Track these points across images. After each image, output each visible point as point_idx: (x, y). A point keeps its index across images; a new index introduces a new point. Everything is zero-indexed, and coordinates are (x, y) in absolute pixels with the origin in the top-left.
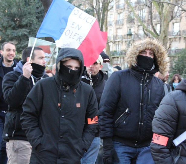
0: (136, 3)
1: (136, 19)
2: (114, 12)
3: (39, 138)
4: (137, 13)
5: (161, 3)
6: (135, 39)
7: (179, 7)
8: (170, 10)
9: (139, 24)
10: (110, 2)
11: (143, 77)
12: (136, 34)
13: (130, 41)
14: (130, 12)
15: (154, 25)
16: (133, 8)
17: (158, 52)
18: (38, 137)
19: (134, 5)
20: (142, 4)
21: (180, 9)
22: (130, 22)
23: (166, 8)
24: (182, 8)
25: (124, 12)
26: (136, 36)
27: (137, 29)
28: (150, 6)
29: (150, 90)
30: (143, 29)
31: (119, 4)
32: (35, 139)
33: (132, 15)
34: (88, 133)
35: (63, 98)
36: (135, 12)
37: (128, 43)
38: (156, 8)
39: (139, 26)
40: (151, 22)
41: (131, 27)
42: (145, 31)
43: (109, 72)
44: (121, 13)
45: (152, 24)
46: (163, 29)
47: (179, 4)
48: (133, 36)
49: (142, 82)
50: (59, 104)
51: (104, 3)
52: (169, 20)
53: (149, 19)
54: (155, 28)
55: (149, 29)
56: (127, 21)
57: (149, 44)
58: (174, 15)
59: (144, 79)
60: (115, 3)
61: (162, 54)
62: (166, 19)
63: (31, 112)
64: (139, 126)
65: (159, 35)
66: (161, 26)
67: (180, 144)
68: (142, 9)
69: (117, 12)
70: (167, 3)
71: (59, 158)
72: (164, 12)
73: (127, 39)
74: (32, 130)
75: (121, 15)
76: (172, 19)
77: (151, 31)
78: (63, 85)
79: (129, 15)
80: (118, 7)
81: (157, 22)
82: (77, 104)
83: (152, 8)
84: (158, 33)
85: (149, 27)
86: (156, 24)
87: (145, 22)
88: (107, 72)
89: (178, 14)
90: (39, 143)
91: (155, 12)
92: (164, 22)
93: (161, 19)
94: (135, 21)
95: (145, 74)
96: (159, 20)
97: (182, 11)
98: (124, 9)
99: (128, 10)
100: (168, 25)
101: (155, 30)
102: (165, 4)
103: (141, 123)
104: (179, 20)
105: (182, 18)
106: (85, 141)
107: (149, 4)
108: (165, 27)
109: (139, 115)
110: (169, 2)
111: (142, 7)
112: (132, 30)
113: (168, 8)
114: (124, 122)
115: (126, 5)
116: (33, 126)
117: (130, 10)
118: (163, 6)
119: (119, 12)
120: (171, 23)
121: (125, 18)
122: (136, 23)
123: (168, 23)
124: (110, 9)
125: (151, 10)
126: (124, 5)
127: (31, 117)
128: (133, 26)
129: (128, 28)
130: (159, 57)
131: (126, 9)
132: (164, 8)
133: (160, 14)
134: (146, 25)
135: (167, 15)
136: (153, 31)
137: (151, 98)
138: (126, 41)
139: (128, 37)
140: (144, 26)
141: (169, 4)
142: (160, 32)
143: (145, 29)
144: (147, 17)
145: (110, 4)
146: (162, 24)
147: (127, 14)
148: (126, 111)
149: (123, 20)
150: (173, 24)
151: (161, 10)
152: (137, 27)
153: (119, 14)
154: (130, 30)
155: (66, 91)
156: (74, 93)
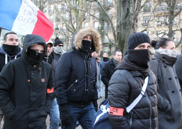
0: (61, 9)
1: (61, 19)
2: (47, 14)
3: (12, 111)
4: (62, 15)
5: (77, 10)
6: (61, 32)
7: (88, 13)
8: (83, 14)
9: (63, 22)
10: (44, 8)
11: (86, 56)
12: (61, 29)
13: (57, 33)
14: (57, 14)
15: (73, 23)
16: (59, 12)
17: (95, 37)
18: (12, 109)
19: (60, 10)
20: (65, 10)
21: (89, 14)
22: (57, 21)
23: (80, 13)
24: (90, 14)
25: (54, 15)
26: (61, 30)
27: (62, 25)
28: (70, 11)
29: (91, 65)
30: (66, 26)
31: (50, 9)
32: (9, 112)
33: (59, 17)
34: (49, 99)
35: (32, 76)
36: (61, 15)
37: (56, 34)
38: (74, 13)
39: (63, 24)
40: (71, 21)
41: (58, 24)
42: (67, 27)
43: (62, 53)
44: (51, 15)
45: (71, 23)
46: (78, 26)
47: (88, 11)
48: (59, 30)
49: (85, 59)
50: (29, 81)
51: (40, 8)
52: (82, 21)
53: (69, 20)
54: (73, 25)
55: (69, 26)
56: (55, 20)
57: (89, 32)
58: (85, 18)
59: (87, 57)
60: (47, 8)
61: (98, 38)
62: (80, 20)
63: (5, 88)
64: (85, 92)
65: (76, 30)
66: (77, 24)
67: (132, 110)
68: (65, 13)
69: (49, 14)
70: (80, 10)
71: (30, 123)
72: (79, 15)
73: (55, 32)
74: (6, 104)
75: (52, 16)
76: (84, 20)
77: (71, 27)
78: (30, 65)
79: (56, 17)
80: (49, 11)
81: (75, 22)
82: (42, 79)
83: (72, 13)
84: (76, 28)
85: (70, 24)
86: (74, 23)
87: (67, 21)
88: (61, 53)
89: (88, 17)
90: (13, 114)
91: (74, 15)
92: (79, 21)
93: (77, 20)
94: (61, 21)
95: (88, 53)
96: (76, 20)
97: (90, 15)
98: (54, 12)
99: (56, 14)
100: (81, 24)
101: (73, 27)
102: (79, 11)
103: (87, 90)
104: (88, 21)
105: (90, 20)
106: (48, 106)
107: (69, 10)
108: (80, 25)
109: (85, 84)
110: (81, 9)
111: (65, 11)
112: (59, 26)
113: (81, 13)
114: (75, 90)
115: (55, 10)
116: (7, 100)
117: (57, 13)
118: (78, 12)
119: (50, 14)
120: (83, 23)
121: (54, 19)
122: (61, 22)
123: (82, 22)
124: (44, 12)
125: (71, 14)
126: (54, 10)
127: (5, 92)
128: (59, 23)
129: (56, 24)
130: (95, 41)
131: (55, 12)
132: (79, 13)
133: (76, 16)
134: (67, 23)
135: (81, 17)
136: (72, 27)
137: (92, 71)
138: (55, 33)
139: (56, 30)
140: (66, 24)
141: (82, 11)
142: (77, 28)
143: (67, 25)
144: (68, 18)
145: (44, 9)
146: (78, 23)
147: (55, 16)
148: (76, 82)
149: (53, 19)
150: (85, 23)
151: (77, 14)
152: (62, 24)
153: (50, 15)
154: (57, 26)
155: (33, 70)
156: (39, 71)
